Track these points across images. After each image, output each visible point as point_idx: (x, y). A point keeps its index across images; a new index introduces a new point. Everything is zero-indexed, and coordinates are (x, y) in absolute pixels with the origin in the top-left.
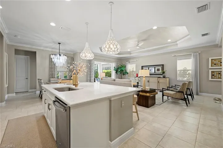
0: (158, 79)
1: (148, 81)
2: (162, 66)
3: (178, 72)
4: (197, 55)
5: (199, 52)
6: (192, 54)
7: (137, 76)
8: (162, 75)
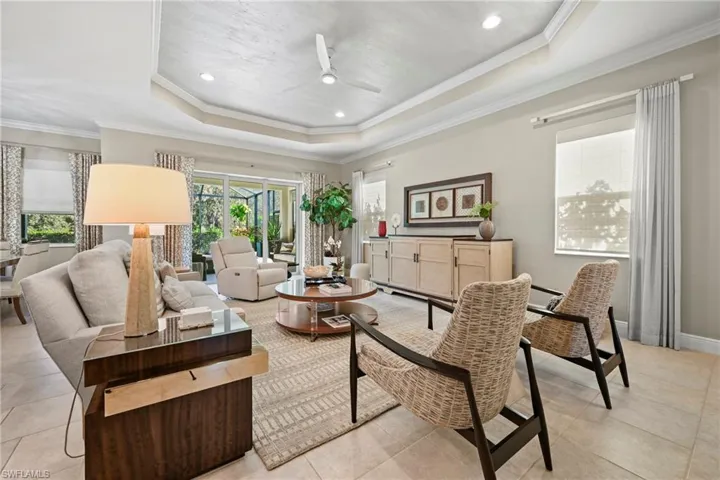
0: (452, 247)
1: (416, 258)
2: (483, 182)
3: (561, 210)
4: (669, 97)
5: (683, 79)
6: (639, 98)
7: (383, 234)
8: (476, 224)
